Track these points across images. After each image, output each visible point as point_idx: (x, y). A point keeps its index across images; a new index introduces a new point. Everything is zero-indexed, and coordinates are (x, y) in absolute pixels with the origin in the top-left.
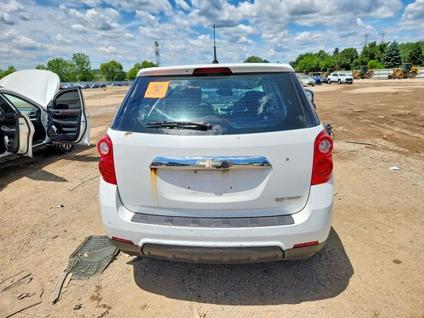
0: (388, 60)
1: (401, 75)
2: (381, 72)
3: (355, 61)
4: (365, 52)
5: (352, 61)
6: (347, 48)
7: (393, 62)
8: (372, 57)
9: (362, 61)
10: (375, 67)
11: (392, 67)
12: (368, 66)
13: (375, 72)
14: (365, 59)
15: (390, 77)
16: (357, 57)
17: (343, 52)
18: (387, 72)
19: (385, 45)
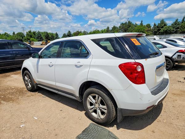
0: (38, 38)
1: (45, 44)
2: (37, 43)
3: (24, 38)
4: (27, 34)
5: (23, 38)
6: (19, 32)
7: (40, 39)
8: (31, 37)
9: (27, 38)
10: (34, 41)
11: (40, 41)
12: (31, 40)
13: (34, 43)
14: (29, 37)
15: (41, 45)
16: (24, 36)
17: (17, 34)
18: (39, 43)
19: (35, 32)
